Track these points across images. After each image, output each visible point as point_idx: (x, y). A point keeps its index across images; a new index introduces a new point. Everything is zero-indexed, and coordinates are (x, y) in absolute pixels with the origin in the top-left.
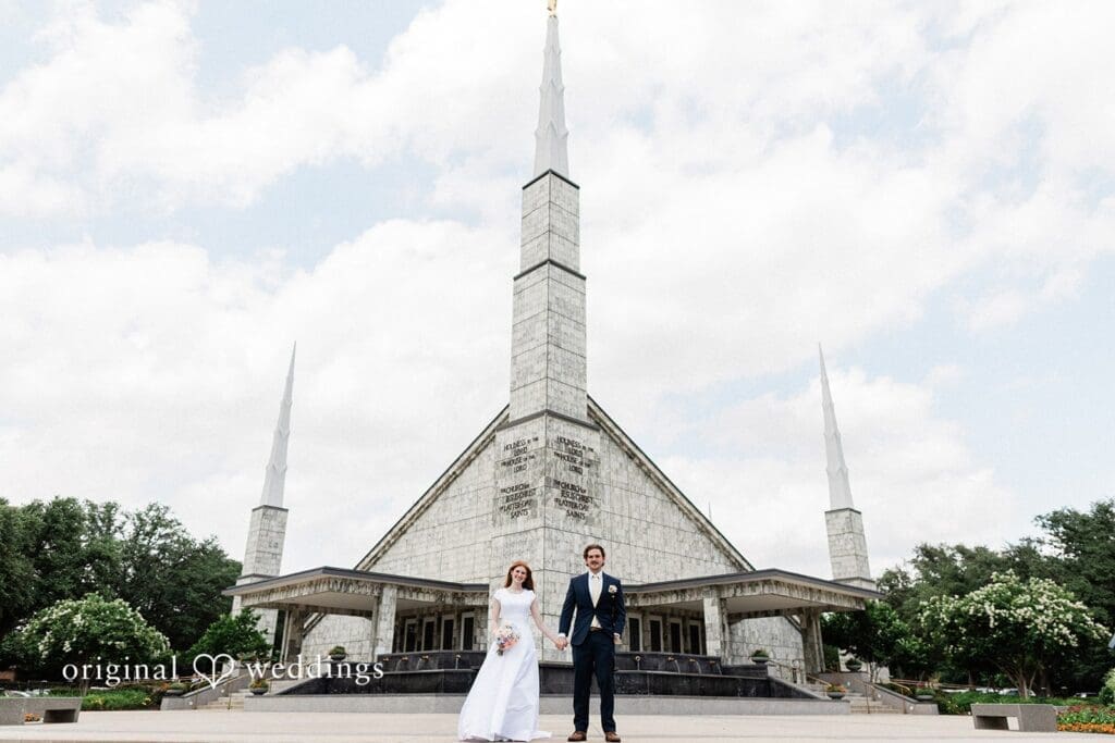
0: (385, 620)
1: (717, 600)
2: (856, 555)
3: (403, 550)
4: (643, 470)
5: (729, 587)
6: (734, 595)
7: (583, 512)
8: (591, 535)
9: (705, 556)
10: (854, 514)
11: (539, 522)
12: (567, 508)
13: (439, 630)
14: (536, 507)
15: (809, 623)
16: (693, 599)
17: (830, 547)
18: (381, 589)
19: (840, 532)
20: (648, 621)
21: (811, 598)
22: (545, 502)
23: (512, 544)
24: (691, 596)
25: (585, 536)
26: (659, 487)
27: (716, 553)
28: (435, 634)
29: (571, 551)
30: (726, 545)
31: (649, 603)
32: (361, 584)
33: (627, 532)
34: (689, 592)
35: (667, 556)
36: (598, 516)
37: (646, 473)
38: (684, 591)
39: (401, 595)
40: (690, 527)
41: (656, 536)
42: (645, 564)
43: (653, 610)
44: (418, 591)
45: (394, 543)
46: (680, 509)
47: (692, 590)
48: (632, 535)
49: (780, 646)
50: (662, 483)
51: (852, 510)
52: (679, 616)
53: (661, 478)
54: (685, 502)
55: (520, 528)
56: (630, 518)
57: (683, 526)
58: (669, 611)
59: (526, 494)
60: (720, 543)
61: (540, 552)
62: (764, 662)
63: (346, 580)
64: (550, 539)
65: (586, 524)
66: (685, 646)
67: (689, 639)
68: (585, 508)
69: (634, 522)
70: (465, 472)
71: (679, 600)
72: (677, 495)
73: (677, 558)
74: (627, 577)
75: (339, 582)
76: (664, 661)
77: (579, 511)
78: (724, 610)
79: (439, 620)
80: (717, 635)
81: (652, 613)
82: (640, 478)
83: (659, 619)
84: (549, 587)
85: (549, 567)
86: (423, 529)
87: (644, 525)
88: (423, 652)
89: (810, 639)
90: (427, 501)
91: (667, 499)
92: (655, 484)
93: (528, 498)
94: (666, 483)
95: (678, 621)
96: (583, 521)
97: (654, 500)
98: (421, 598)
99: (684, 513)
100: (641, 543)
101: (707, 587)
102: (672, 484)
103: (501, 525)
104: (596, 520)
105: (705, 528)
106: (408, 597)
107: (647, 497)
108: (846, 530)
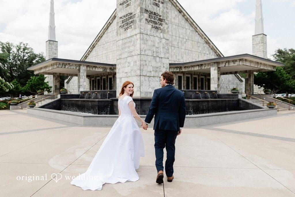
0: (82, 78)
1: (217, 68)
2: (263, 51)
3: (94, 53)
4: (185, 18)
5: (222, 62)
6: (225, 66)
7: (160, 26)
8: (164, 38)
9: (207, 52)
10: (264, 36)
11: (137, 31)
12: (152, 24)
13: (107, 81)
14: (136, 24)
15: (250, 76)
16: (206, 68)
17: (253, 49)
18: (80, 67)
19: (258, 43)
20: (185, 77)
21: (258, 66)
22: (140, 20)
23: (125, 43)
24: (205, 67)
25: (161, 38)
26: (191, 25)
27: (211, 51)
28: (106, 82)
29: (154, 46)
30: (215, 48)
31: (187, 70)
32: (71, 65)
33: (178, 43)
34: (204, 65)
35: (193, 52)
36: (167, 29)
37: (186, 19)
38: (202, 65)
39: (88, 69)
40: (202, 41)
41: (189, 45)
42: (185, 56)
43: (187, 72)
44: (95, 67)
45: (91, 51)
46: (199, 34)
47: (205, 64)
48: (180, 44)
49: (231, 84)
50: (192, 23)
51: (264, 34)
52: (197, 74)
53: (192, 21)
54: (201, 31)
55: (129, 35)
56: (179, 37)
57: (199, 41)
58: (193, 73)
59: (131, 18)
60: (213, 47)
61: (138, 46)
62: (236, 93)
63: (64, 63)
64: (143, 39)
65: (161, 32)
66: (199, 85)
67: (200, 82)
68: (161, 24)
69: (181, 39)
70: (114, 21)
71: (200, 68)
72: (198, 28)
73: (197, 53)
74: (178, 61)
75: (61, 64)
76: (195, 93)
77: (157, 26)
78: (219, 72)
79: (107, 77)
80: (216, 82)
81: (187, 74)
82: (183, 21)
83: (189, 76)
84: (142, 62)
85: (143, 53)
86: (100, 45)
87: (185, 40)
88: (95, 91)
89: (249, 82)
90: (101, 34)
91: (194, 30)
92: (190, 24)
93: (132, 20)
94: (194, 23)
95: (197, 76)
96: (160, 31)
97: (188, 30)
98: (97, 70)
99: (200, 36)
100: (183, 47)
101: (212, 63)
102: (196, 24)
103: (120, 35)
104: (166, 31)
105: (208, 42)
106: (91, 69)
107: (186, 29)
108: (260, 42)
